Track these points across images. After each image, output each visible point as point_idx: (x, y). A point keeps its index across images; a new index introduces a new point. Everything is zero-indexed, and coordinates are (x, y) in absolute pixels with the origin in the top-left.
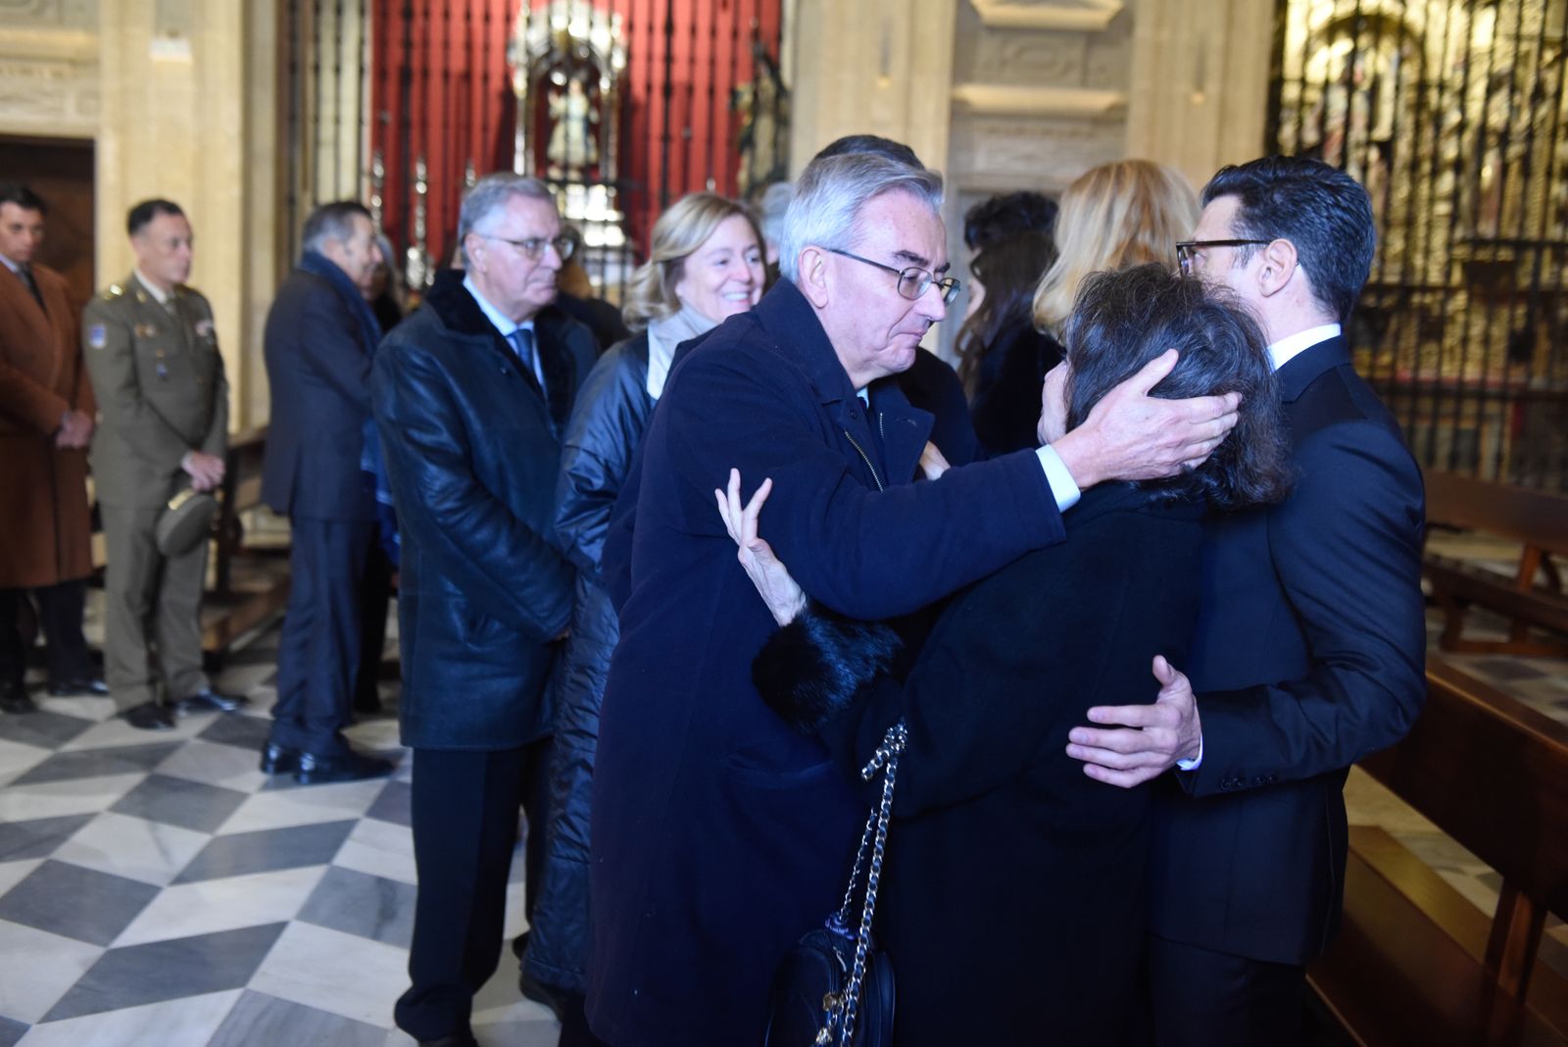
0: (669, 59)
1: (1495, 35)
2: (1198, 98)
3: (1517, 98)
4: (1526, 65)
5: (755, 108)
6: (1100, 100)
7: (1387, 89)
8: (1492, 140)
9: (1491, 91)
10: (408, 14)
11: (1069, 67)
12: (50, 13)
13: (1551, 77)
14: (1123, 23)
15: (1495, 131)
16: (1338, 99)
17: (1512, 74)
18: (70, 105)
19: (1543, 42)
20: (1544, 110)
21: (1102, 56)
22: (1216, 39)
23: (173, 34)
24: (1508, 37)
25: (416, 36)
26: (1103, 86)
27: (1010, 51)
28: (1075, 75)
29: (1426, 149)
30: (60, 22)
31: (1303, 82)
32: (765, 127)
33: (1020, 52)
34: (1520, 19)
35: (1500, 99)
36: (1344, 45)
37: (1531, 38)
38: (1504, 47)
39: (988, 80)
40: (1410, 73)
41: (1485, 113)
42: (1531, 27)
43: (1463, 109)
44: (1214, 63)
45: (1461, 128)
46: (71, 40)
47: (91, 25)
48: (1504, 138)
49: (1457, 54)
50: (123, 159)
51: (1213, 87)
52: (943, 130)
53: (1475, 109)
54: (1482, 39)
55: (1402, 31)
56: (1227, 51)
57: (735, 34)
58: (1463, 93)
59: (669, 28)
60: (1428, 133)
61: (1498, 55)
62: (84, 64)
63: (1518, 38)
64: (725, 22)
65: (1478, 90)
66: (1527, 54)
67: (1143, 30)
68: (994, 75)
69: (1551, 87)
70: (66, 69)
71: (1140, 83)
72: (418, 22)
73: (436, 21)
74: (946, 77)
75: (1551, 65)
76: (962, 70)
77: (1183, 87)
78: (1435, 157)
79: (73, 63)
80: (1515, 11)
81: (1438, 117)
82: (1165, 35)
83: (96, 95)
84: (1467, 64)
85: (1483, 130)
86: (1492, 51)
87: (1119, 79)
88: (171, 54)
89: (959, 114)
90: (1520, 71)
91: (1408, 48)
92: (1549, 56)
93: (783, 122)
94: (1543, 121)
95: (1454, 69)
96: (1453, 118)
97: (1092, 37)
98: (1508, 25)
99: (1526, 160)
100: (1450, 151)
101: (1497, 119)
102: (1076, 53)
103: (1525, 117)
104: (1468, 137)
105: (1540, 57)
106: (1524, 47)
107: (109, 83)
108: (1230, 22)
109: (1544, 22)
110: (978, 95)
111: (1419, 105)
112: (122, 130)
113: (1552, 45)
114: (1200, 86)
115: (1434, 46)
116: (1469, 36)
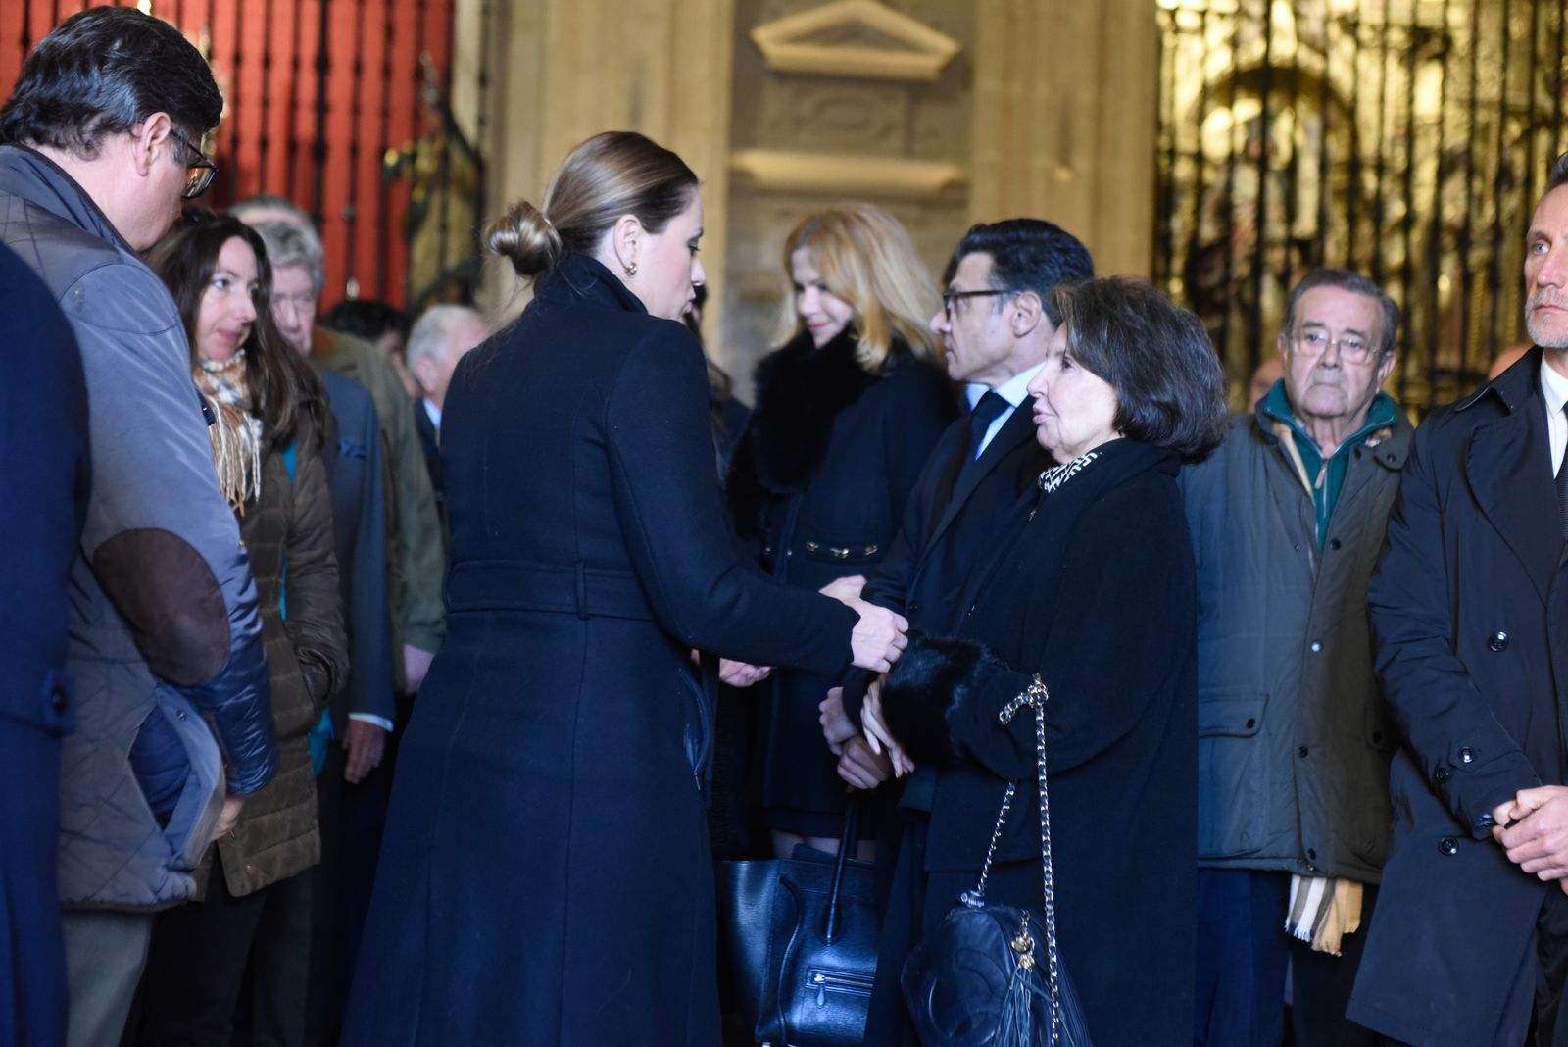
0: (322, 107)
1: (1444, 98)
2: (1063, 175)
3: (1477, 185)
4: (1486, 140)
6: (932, 175)
7: (1308, 168)
8: (1448, 240)
9: (1442, 175)
11: (888, 129)
13: (1518, 158)
14: (959, 73)
15: (1452, 229)
16: (1246, 182)
17: (1469, 152)
19: (1505, 110)
20: (1512, 202)
21: (931, 115)
22: (1085, 96)
24: (1460, 102)
26: (933, 156)
27: (807, 106)
28: (896, 140)
29: (1364, 251)
31: (1199, 158)
33: (821, 107)
34: (1474, 80)
35: (1455, 186)
36: (1247, 108)
37: (1489, 105)
38: (1456, 115)
39: (776, 145)
40: (1338, 149)
41: (1437, 204)
42: (1489, 90)
43: (1408, 197)
44: (1082, 128)
45: (1407, 222)
48: (1463, 237)
49: (1397, 127)
51: (1082, 161)
53: (1423, 198)
54: (1427, 102)
55: (1324, 91)
56: (1099, 114)
58: (1407, 177)
59: (323, 64)
60: (1366, 229)
61: (1449, 126)
63: (1472, 104)
65: (1426, 172)
66: (1487, 125)
67: (987, 83)
68: (788, 138)
69: (1519, 171)
71: (986, 152)
74: (721, 139)
75: (1517, 143)
76: (743, 131)
77: (1042, 159)
78: (1376, 263)
80: (1467, 70)
81: (1377, 208)
82: (1017, 89)
84: (1410, 133)
85: (1436, 225)
86: (1441, 121)
87: (955, 147)
89: (739, 190)
90: (1478, 148)
91: (1334, 113)
92: (1515, 129)
94: (1512, 218)
95: (1393, 144)
96: (1396, 209)
97: (916, 90)
98: (1459, 87)
99: (1492, 267)
100: (1395, 255)
101: (1452, 212)
102: (896, 113)
103: (1489, 210)
104: (1417, 236)
105: (1503, 128)
106: (1482, 116)
108: (1102, 75)
109: (1504, 85)
110: (766, 164)
111: (1352, 192)
113: (1517, 114)
114: (1064, 157)
115: (1367, 112)
116: (1411, 100)
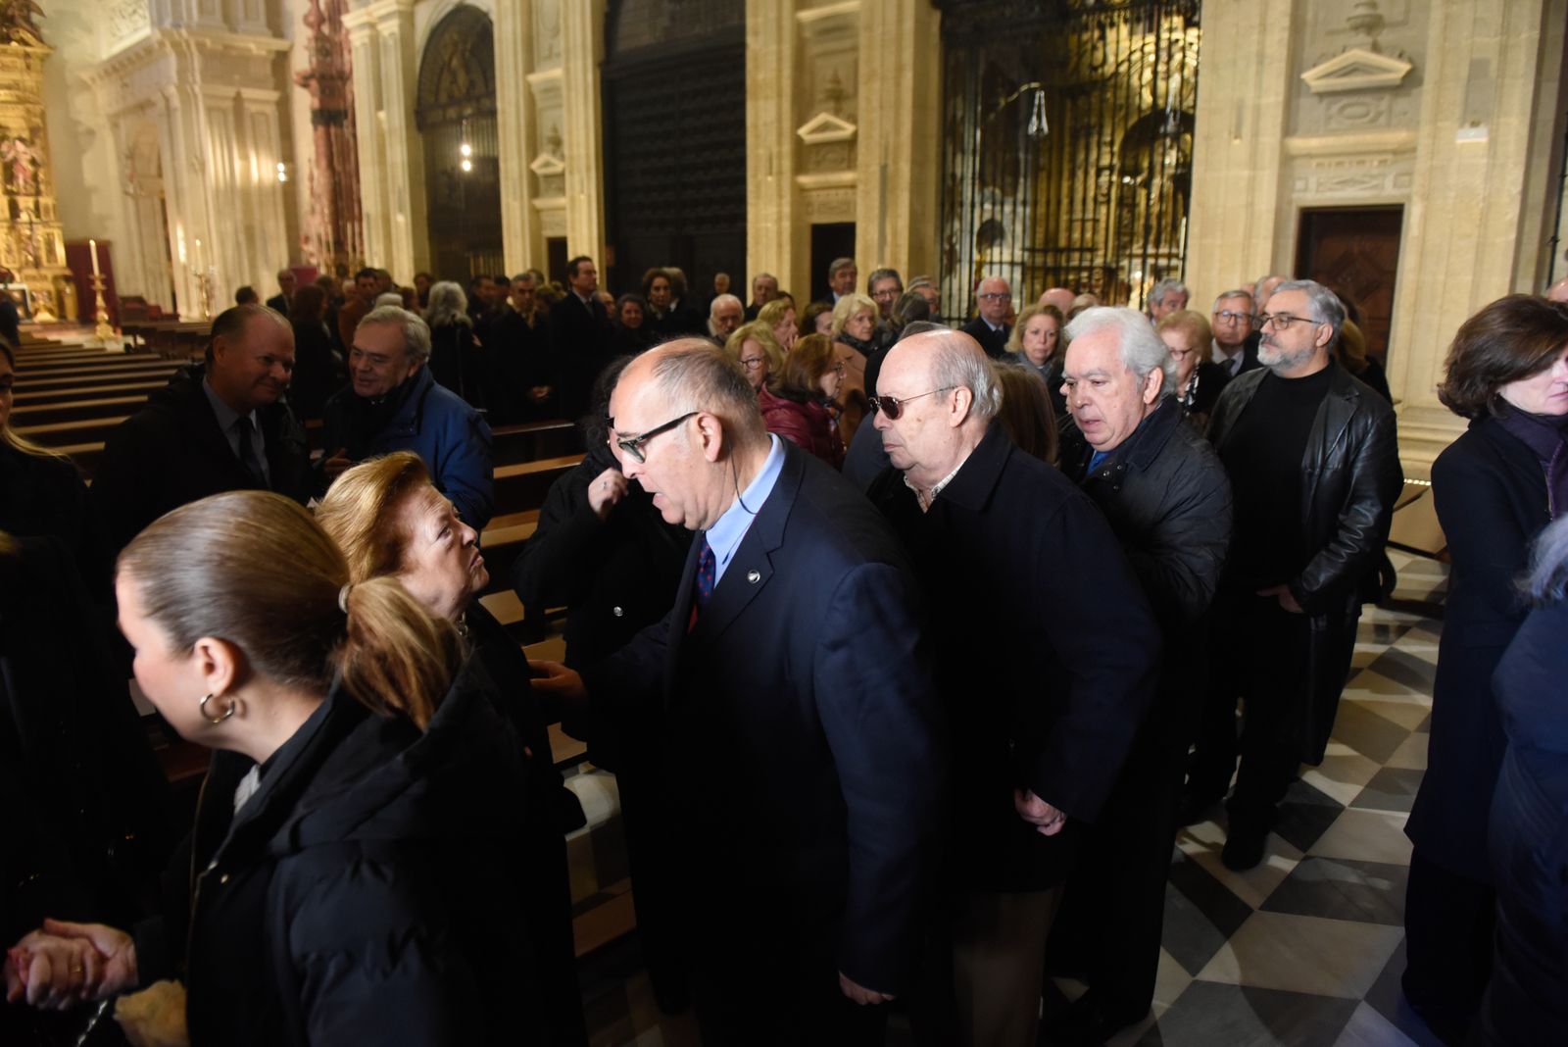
12: (1382, 120)
18: (1389, 182)
23: (1475, 124)
30: (1388, 126)
46: (1397, 137)
47: (1413, 124)
50: (1425, 218)
62: (1405, 152)
70: (1390, 157)
79: (1395, 152)
83: (1410, 174)
88: (1474, 138)
107: (1421, 164)
112: (1426, 198)
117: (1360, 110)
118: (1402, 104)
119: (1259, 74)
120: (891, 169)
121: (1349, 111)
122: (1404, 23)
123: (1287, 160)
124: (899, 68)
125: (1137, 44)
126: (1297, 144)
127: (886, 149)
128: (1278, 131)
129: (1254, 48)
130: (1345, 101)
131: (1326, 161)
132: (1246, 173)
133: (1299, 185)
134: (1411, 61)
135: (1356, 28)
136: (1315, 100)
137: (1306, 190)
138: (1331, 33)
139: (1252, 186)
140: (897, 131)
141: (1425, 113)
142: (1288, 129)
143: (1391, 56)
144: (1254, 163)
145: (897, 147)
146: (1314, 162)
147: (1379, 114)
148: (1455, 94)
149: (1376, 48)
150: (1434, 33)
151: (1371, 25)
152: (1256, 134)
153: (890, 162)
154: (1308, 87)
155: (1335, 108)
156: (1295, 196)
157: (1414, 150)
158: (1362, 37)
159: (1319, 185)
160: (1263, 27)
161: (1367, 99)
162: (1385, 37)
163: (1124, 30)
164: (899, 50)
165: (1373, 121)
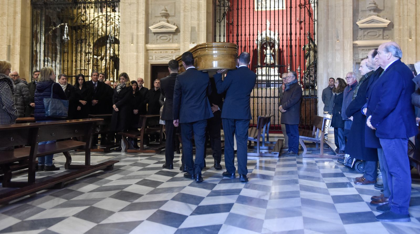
0: (291, 40)
2: (410, 40)
5: (309, 50)
10: (238, 36)
11: (379, 35)
12: (171, 41)
14: (391, 26)
21: (387, 33)
22: (414, 27)
23: (193, 43)
25: (239, 39)
27: (366, 33)
28: (381, 37)
30: (173, 42)
32: (312, 53)
33: (368, 33)
44: (413, 32)
46: (175, 45)
47: (179, 42)
51: (413, 38)
52: (352, 50)
56: (416, 30)
57: (305, 34)
59: (291, 34)
62: (177, 50)
64: (302, 32)
67: (396, 27)
68: (362, 38)
70: (174, 51)
71: (396, 37)
72: (240, 37)
73: (243, 36)
74: (351, 39)
76: (355, 37)
77: (406, 38)
79: (175, 50)
82: (401, 27)
87: (391, 37)
89: (355, 47)
93: (316, 52)
97: (384, 29)
102: (381, 32)
110: (359, 43)
114: (410, 37)
117: (165, 38)
118: (175, 37)
119: (137, 26)
120: (12, 47)
121: (162, 38)
122: (174, 16)
123: (147, 50)
124: (15, 13)
125: (96, 15)
126: (149, 46)
127: (10, 40)
128: (144, 42)
129: (136, 19)
130: (161, 35)
131: (157, 51)
132: (135, 54)
133: (150, 58)
134: (177, 26)
135: (162, 16)
136: (153, 34)
137: (152, 59)
138: (156, 17)
139: (137, 57)
140: (14, 34)
141: (181, 40)
142: (147, 42)
143: (172, 24)
144: (137, 51)
145: (14, 39)
146: (154, 51)
147: (170, 39)
148: (188, 35)
149: (168, 22)
150: (182, 19)
151: (166, 16)
152: (137, 43)
153: (11, 45)
154: (151, 31)
155: (158, 37)
156: (149, 61)
157: (180, 49)
158: (164, 19)
159: (156, 58)
160: (138, 13)
161: (167, 35)
162: (170, 19)
163: (92, 10)
164: (15, 7)
165: (169, 41)
